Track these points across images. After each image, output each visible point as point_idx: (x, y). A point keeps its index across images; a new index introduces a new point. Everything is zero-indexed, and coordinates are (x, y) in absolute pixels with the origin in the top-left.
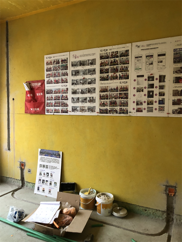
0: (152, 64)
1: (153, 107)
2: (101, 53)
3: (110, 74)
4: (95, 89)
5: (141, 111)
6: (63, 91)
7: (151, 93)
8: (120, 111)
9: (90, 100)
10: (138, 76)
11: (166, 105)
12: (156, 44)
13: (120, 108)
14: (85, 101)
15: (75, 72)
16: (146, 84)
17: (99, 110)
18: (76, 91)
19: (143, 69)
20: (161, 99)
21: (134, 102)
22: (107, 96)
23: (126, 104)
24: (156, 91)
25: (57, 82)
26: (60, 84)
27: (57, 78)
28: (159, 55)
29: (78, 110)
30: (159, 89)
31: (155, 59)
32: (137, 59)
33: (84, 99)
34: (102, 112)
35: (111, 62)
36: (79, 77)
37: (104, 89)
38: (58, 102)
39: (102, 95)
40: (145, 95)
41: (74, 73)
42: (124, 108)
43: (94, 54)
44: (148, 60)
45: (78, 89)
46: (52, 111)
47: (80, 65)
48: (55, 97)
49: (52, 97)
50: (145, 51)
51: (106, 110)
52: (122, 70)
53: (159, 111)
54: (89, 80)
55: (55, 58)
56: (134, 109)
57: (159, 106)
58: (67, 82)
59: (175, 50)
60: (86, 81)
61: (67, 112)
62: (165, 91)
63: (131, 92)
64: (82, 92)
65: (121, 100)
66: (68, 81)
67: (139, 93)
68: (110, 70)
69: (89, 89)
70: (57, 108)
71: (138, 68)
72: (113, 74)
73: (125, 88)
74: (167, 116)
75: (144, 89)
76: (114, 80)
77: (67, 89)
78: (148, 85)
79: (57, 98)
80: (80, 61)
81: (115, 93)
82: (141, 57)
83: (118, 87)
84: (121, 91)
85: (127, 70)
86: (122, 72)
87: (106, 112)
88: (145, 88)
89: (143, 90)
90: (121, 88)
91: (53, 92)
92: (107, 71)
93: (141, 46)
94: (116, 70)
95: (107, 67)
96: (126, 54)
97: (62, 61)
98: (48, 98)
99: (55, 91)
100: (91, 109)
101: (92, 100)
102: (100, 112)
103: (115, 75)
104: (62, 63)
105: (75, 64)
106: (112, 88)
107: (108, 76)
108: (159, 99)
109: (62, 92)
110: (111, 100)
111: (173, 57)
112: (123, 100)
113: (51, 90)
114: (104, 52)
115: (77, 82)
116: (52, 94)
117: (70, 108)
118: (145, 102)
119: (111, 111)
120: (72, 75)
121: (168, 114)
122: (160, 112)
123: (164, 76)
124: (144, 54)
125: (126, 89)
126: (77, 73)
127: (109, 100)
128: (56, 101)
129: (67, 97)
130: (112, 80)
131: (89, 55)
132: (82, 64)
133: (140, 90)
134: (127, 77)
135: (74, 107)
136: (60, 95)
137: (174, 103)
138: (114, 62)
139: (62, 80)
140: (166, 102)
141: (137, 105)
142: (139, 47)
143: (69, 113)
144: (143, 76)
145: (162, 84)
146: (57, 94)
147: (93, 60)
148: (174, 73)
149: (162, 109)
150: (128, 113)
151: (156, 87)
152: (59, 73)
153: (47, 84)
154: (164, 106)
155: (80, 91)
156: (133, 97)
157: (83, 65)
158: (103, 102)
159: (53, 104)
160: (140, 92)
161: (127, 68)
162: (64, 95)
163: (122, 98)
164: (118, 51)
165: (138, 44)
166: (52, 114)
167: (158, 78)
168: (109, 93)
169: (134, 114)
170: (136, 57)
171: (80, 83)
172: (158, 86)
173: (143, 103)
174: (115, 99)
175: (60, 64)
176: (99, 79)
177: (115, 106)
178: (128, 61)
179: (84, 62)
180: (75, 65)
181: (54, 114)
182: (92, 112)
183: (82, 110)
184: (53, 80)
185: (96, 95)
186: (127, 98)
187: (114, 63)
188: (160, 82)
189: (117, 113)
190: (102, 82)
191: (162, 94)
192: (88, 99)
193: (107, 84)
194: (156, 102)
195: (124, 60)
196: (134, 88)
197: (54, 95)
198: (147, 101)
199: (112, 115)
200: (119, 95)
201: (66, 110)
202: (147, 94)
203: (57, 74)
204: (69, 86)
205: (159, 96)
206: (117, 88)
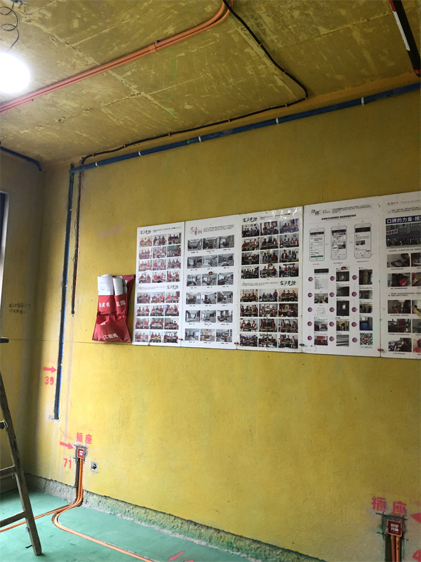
0: (344, 246)
1: (348, 336)
2: (245, 223)
3: (262, 266)
4: (232, 294)
5: (325, 343)
6: (169, 297)
7: (344, 307)
8: (282, 341)
9: (222, 316)
10: (317, 271)
11: (375, 332)
12: (350, 208)
13: (281, 336)
14: (211, 318)
15: (194, 261)
16: (333, 287)
17: (239, 337)
18: (195, 298)
19: (327, 256)
20: (364, 319)
21: (309, 324)
22: (256, 310)
23: (294, 328)
24: (355, 302)
25: (159, 280)
26: (165, 284)
27: (159, 273)
28: (358, 230)
29: (198, 337)
30: (360, 298)
31: (351, 237)
32: (314, 237)
33: (211, 315)
34: (245, 341)
35: (264, 243)
36: (202, 271)
37: (250, 294)
38: (159, 319)
39: (245, 308)
40: (331, 310)
41: (192, 263)
42: (290, 335)
43: (230, 227)
44: (335, 239)
45: (199, 294)
46: (147, 338)
47: (204, 248)
48: (153, 310)
49: (148, 310)
50: (330, 221)
51: (254, 338)
52: (285, 258)
53: (361, 344)
54: (221, 277)
55: (158, 233)
56: (309, 338)
57: (361, 334)
58: (178, 280)
59: (388, 221)
60: (215, 279)
61: (175, 341)
62: (372, 301)
63: (304, 303)
64: (207, 301)
65: (284, 318)
66: (181, 278)
67: (319, 304)
68: (261, 258)
69: (219, 293)
70: (156, 332)
71: (317, 255)
72: (267, 265)
73: (291, 294)
74: (377, 354)
75: (329, 297)
76: (270, 278)
77: (178, 293)
78: (338, 290)
79: (158, 312)
80: (204, 239)
81: (271, 304)
82: (323, 233)
83: (278, 292)
84: (283, 300)
85: (295, 258)
86: (286, 262)
87: (253, 342)
88: (332, 295)
89: (327, 298)
90: (283, 295)
91: (149, 298)
92: (255, 260)
93: (321, 212)
94: (273, 259)
95: (255, 252)
96: (293, 227)
97: (170, 238)
98: (139, 310)
99: (154, 297)
100: (225, 337)
101: (226, 317)
102: (241, 341)
103: (271, 268)
104: (170, 243)
105: (195, 245)
106: (266, 294)
107: (257, 269)
108: (361, 318)
109: (169, 300)
110: (262, 318)
111: (386, 234)
112: (287, 318)
113: (147, 296)
114: (249, 223)
115: (197, 279)
116: (148, 304)
117: (181, 334)
118: (331, 324)
119: (263, 341)
120: (189, 265)
121: (380, 350)
122: (364, 345)
123: (370, 272)
124: (328, 226)
125: (293, 296)
126: (197, 262)
127: (259, 318)
128: (155, 317)
129: (176, 310)
130: (264, 277)
131: (222, 228)
132: (208, 245)
133: (320, 299)
134: (295, 273)
135: (190, 330)
136: (163, 305)
137: (392, 328)
138: (269, 242)
139: (169, 276)
140: (375, 324)
141: (315, 330)
142: (317, 213)
143: (179, 344)
144: (326, 271)
145: (365, 287)
146: (158, 304)
147: (229, 237)
148: (388, 267)
149: (366, 340)
150: (299, 346)
151: (354, 294)
152: (163, 263)
153: (140, 282)
154: (371, 334)
155: (203, 297)
156: (307, 313)
157: (209, 248)
158: (246, 322)
159: (150, 324)
160: (321, 302)
161: (294, 254)
162: (172, 305)
163: (285, 314)
164: (276, 222)
165: (317, 207)
166: (146, 344)
167: (358, 275)
168: (259, 303)
169: (311, 348)
170: (311, 234)
171: (203, 282)
172: (358, 293)
173: (328, 326)
174: (272, 316)
175: (167, 245)
176: (241, 274)
177: (272, 331)
178: (297, 240)
179: (211, 241)
180: (195, 248)
181: (149, 345)
182: (226, 341)
183: (206, 337)
184: (151, 276)
185: (234, 307)
186: (295, 314)
187: (269, 244)
188: (361, 283)
189: (275, 345)
190: (247, 281)
191: (366, 309)
192: (218, 314)
193: (256, 284)
194: (354, 324)
195: (289, 239)
196: (310, 295)
197: (151, 306)
198: (335, 323)
199: (265, 349)
200: (280, 308)
201: (175, 336)
202: (335, 308)
203: (159, 264)
204: (182, 287)
205: (361, 312)
206: (276, 293)
